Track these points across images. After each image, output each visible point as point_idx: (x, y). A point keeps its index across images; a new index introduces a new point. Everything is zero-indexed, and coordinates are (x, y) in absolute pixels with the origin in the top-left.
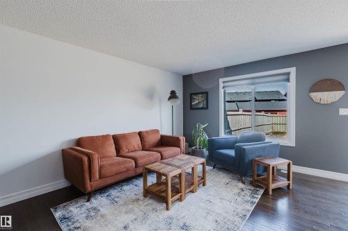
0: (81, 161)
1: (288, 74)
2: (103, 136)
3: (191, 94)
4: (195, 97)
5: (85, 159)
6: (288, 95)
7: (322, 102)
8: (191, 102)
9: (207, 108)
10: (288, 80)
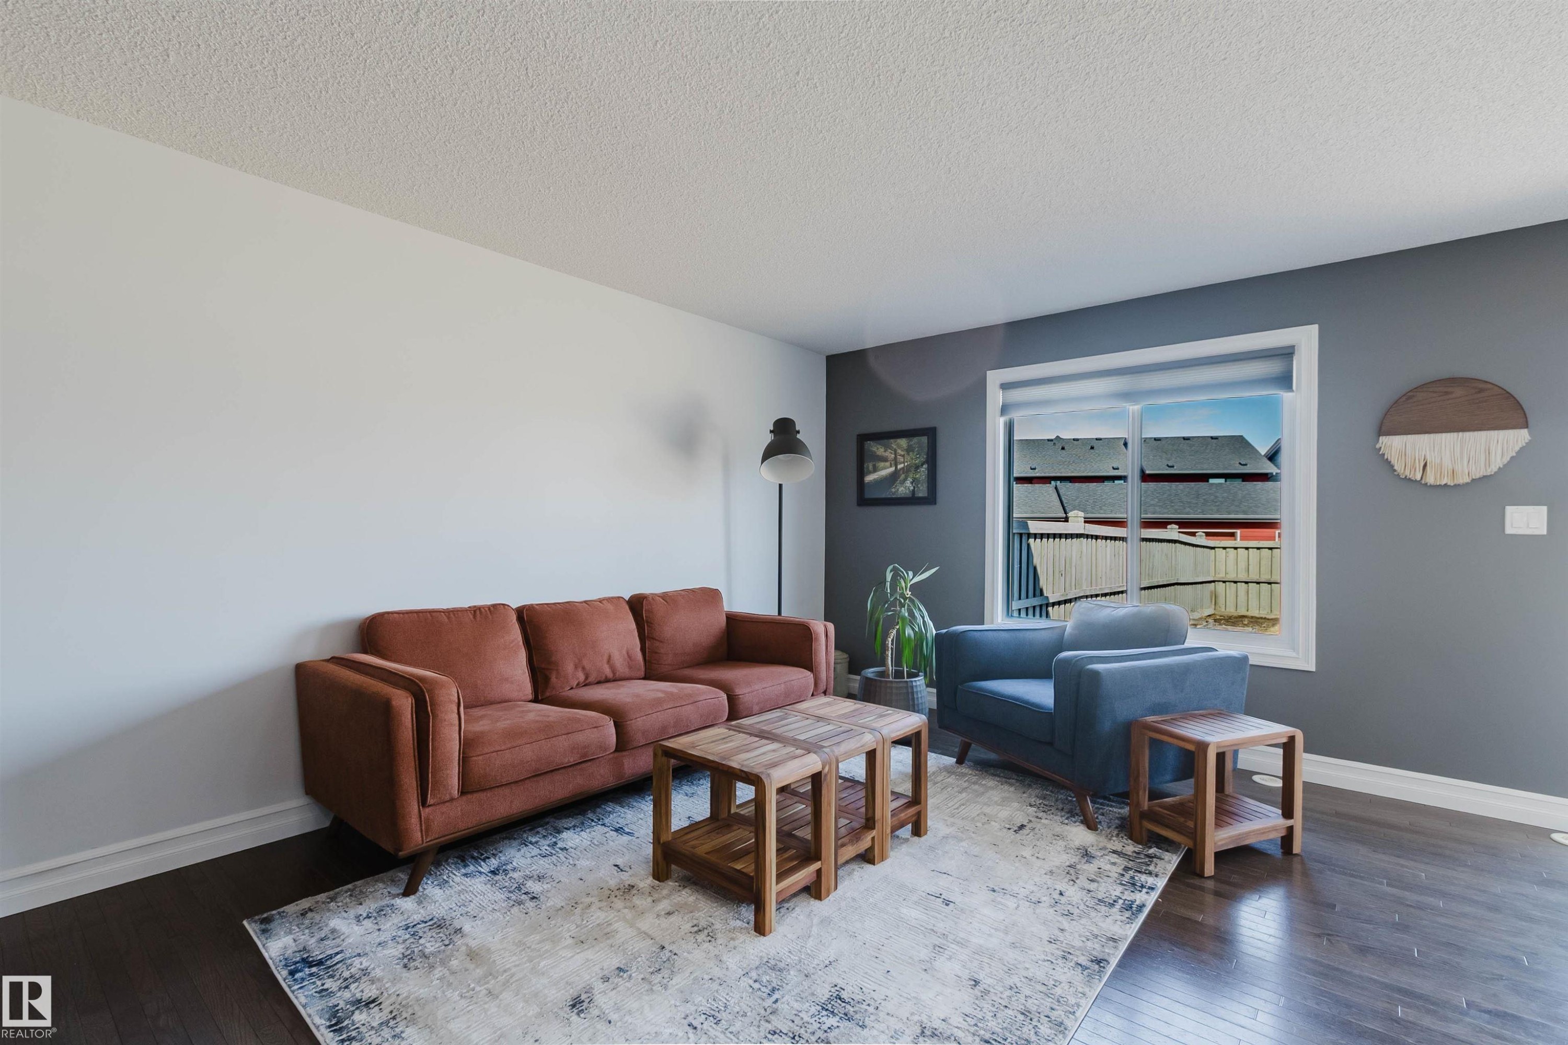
0: (386, 709)
1: (1287, 354)
2: (476, 611)
3: (863, 438)
4: (880, 451)
5: (404, 703)
6: (1284, 457)
7: (1430, 479)
8: (861, 473)
9: (931, 499)
10: (1285, 380)
